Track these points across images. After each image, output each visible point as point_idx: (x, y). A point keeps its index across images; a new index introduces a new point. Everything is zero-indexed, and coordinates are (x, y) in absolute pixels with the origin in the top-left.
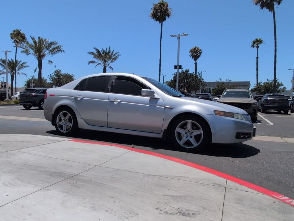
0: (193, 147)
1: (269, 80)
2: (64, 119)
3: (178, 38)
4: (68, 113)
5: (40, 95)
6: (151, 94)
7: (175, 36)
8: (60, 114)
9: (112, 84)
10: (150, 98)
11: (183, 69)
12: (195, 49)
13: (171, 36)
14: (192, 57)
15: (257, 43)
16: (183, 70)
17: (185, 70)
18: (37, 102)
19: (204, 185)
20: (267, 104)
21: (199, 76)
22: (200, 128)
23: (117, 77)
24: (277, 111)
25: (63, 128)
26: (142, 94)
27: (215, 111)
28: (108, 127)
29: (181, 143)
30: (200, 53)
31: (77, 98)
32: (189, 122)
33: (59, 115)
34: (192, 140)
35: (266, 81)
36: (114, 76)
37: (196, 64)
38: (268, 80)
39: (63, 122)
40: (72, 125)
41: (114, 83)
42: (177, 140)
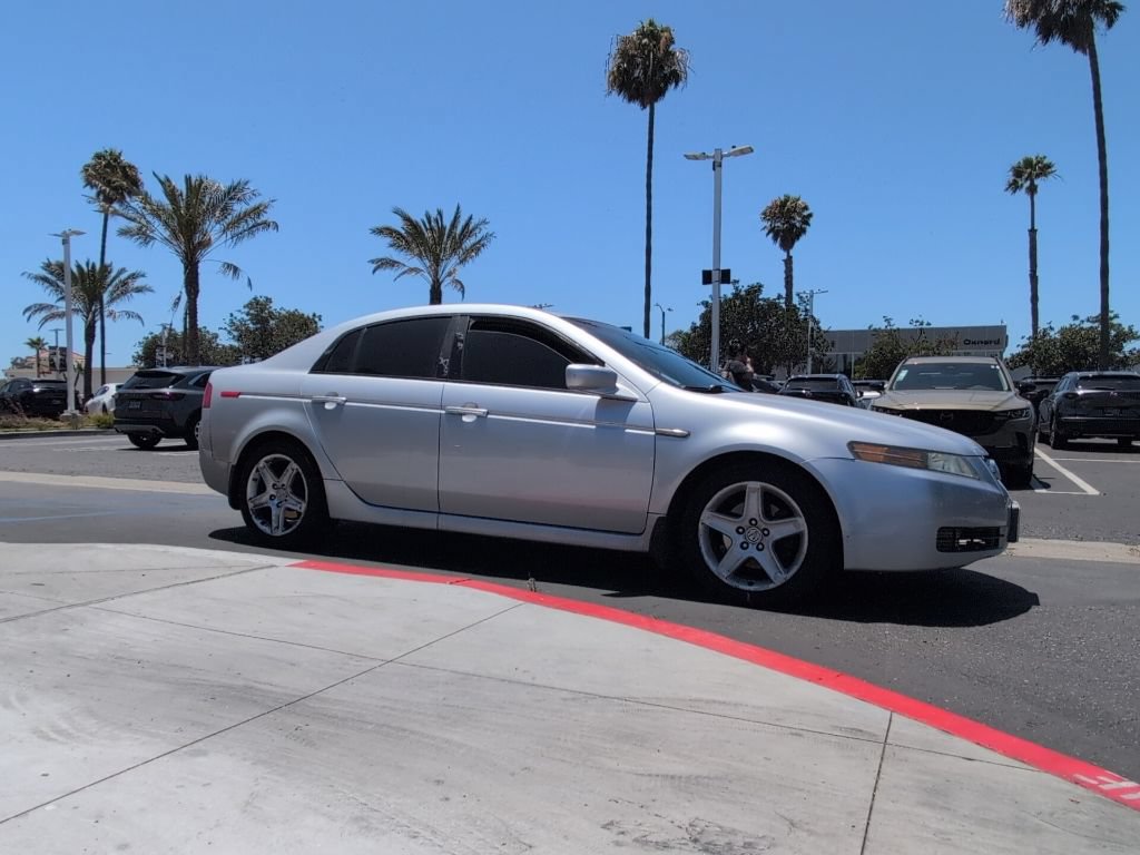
0: (771, 586)
1: (1082, 318)
2: (274, 485)
3: (717, 166)
4: (288, 462)
5: (191, 396)
6: (604, 382)
7: (704, 156)
8: (262, 464)
9: (455, 346)
10: (599, 398)
11: (740, 284)
12: (783, 204)
13: (686, 156)
14: (771, 235)
15: (1029, 174)
16: (737, 289)
17: (746, 288)
18: (181, 422)
19: (800, 735)
20: (1073, 411)
21: (802, 308)
22: (795, 510)
23: (473, 322)
24: (1115, 441)
25: (273, 518)
26: (570, 382)
27: (852, 445)
28: (439, 513)
29: (723, 570)
30: (806, 220)
31: (324, 403)
32: (754, 490)
33: (257, 470)
34: (767, 560)
35: (1067, 322)
36: (463, 315)
37: (788, 262)
38: (1076, 318)
39: (271, 496)
40: (304, 506)
41: (460, 345)
42: (706, 558)
